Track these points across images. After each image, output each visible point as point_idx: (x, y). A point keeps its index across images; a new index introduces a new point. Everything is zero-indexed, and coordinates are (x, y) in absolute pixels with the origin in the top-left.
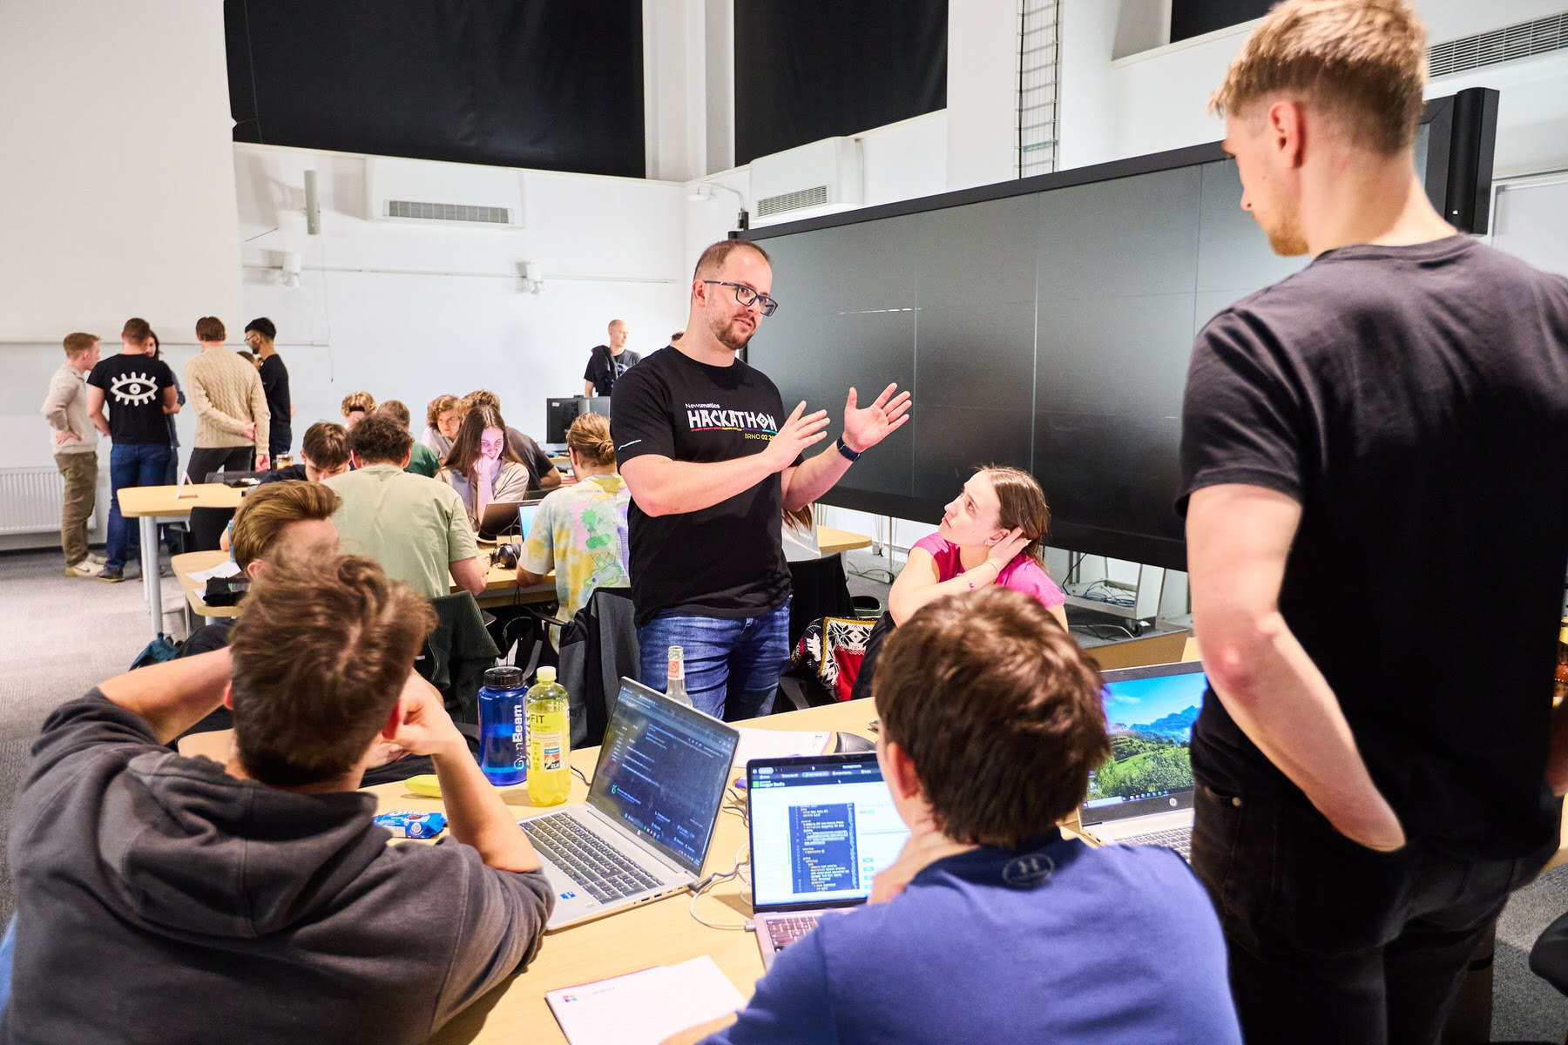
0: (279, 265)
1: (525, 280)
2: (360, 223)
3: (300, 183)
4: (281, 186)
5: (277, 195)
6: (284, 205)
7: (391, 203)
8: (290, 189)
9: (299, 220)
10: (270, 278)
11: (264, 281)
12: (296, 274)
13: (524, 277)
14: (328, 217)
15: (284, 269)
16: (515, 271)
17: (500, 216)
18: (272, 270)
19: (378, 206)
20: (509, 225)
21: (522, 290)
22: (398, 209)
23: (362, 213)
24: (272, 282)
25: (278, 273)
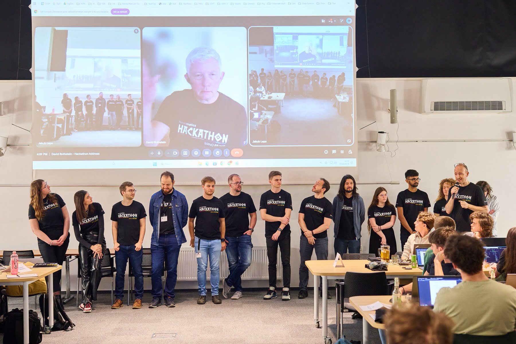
0: (374, 140)
1: (512, 143)
2: (418, 115)
3: (388, 96)
4: (378, 98)
5: (375, 103)
6: (379, 108)
7: (435, 103)
8: (382, 99)
9: (386, 116)
10: (370, 147)
11: (367, 149)
12: (383, 145)
13: (512, 141)
14: (401, 114)
15: (377, 142)
16: (505, 137)
17: (497, 106)
18: (371, 143)
19: (428, 105)
20: (503, 111)
21: (509, 148)
22: (439, 106)
23: (420, 110)
24: (371, 150)
25: (374, 144)
